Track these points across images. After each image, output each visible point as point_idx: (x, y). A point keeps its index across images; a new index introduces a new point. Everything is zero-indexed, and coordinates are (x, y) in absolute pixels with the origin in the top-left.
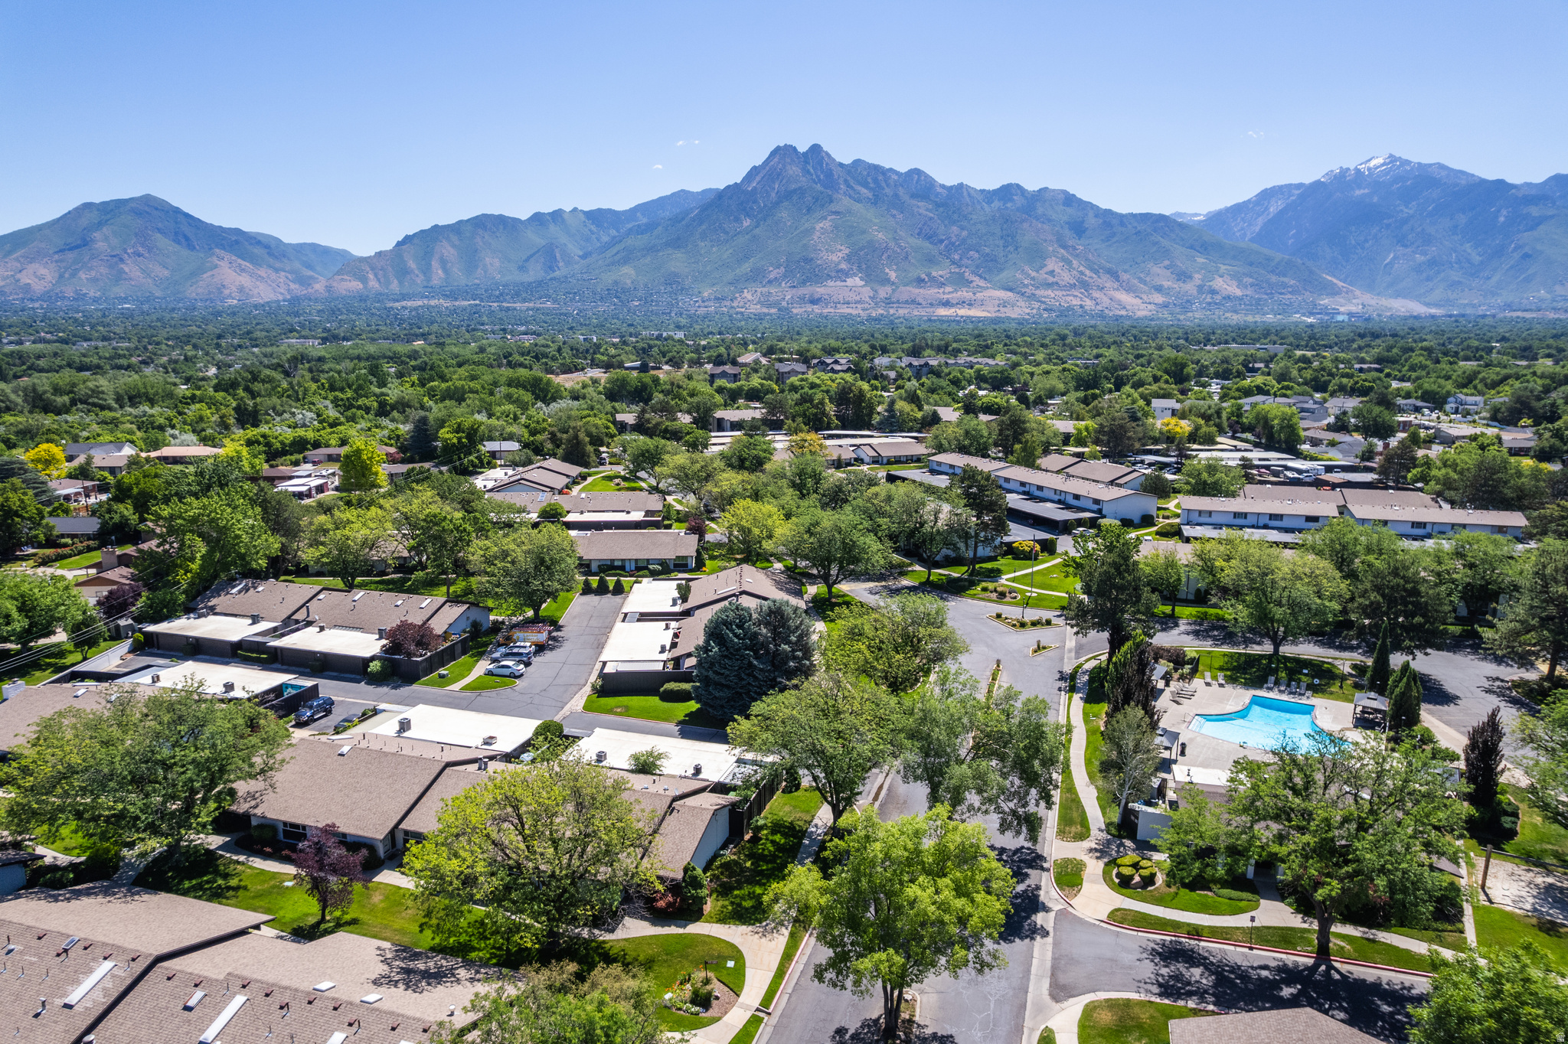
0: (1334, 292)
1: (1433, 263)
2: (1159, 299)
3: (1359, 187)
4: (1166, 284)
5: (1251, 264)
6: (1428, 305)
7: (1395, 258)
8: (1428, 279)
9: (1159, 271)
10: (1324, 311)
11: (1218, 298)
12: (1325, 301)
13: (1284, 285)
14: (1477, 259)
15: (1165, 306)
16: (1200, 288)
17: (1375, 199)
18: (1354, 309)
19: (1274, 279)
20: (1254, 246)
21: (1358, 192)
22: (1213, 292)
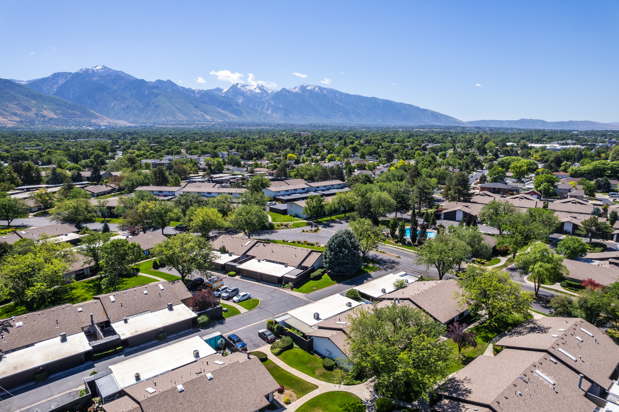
0: (96, 117)
1: (128, 107)
2: (17, 119)
3: (95, 77)
4: (18, 112)
5: (58, 105)
6: (130, 122)
7: (114, 105)
8: (128, 113)
9: (12, 106)
10: (94, 125)
11: (47, 119)
12: (94, 121)
13: (75, 114)
14: (142, 107)
15: (22, 122)
16: (37, 114)
17: (102, 82)
18: (105, 124)
19: (70, 111)
20: (57, 97)
21: (95, 79)
22: (44, 116)
